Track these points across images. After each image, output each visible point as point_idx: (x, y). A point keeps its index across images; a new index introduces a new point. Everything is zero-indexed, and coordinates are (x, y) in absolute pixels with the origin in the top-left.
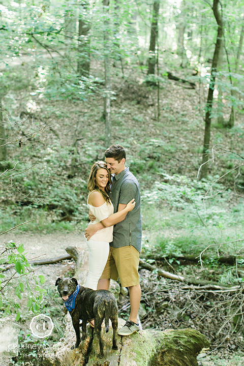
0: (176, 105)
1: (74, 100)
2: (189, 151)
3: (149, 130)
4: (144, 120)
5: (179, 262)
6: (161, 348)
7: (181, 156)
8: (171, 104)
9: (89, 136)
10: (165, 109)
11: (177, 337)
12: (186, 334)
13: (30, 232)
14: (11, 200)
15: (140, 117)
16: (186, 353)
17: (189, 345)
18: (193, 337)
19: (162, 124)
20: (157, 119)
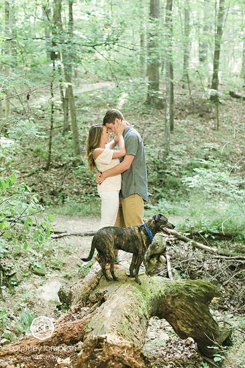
0: (235, 118)
1: (145, 115)
2: (242, 154)
3: (208, 138)
4: (204, 130)
5: (214, 237)
6: (171, 292)
7: (235, 159)
8: (231, 117)
9: (154, 142)
10: (225, 121)
11: (188, 285)
12: (197, 284)
13: (92, 215)
14: (82, 192)
15: (201, 127)
16: (197, 300)
17: (200, 293)
18: (205, 286)
19: (221, 133)
20: (216, 129)
